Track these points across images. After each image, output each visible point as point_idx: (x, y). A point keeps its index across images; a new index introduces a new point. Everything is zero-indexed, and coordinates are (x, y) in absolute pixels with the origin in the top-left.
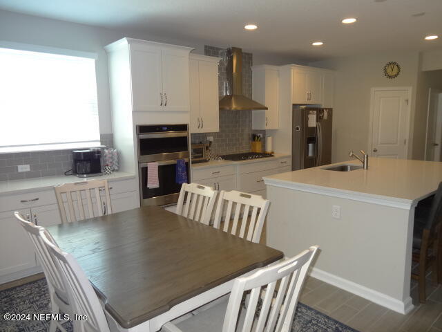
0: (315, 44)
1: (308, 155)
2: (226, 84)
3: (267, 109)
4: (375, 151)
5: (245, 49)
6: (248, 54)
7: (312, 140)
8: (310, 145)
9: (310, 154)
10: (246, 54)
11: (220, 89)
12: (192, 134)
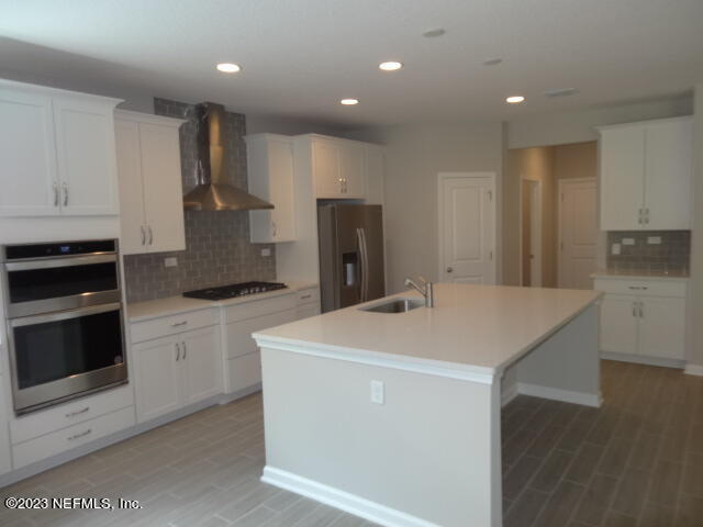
0: (345, 102)
1: (345, 283)
2: (197, 165)
3: (272, 207)
4: (450, 271)
5: (231, 105)
6: (240, 115)
7: (351, 257)
8: (349, 267)
9: (350, 282)
10: (234, 114)
11: (185, 172)
12: (125, 256)
